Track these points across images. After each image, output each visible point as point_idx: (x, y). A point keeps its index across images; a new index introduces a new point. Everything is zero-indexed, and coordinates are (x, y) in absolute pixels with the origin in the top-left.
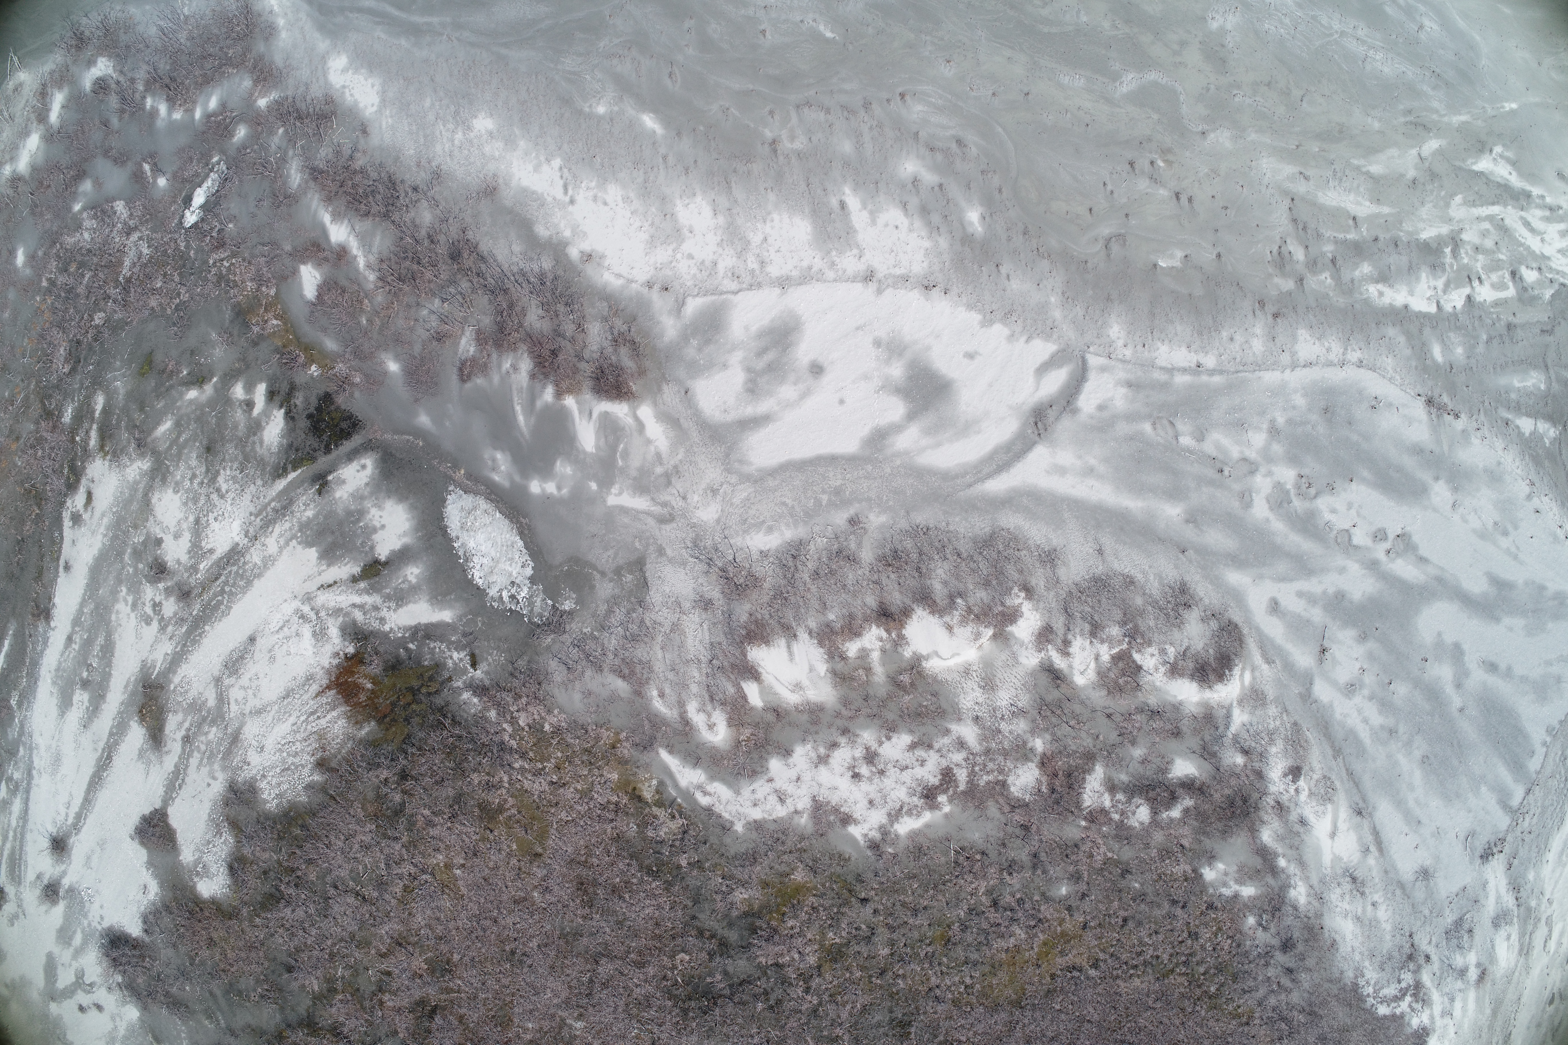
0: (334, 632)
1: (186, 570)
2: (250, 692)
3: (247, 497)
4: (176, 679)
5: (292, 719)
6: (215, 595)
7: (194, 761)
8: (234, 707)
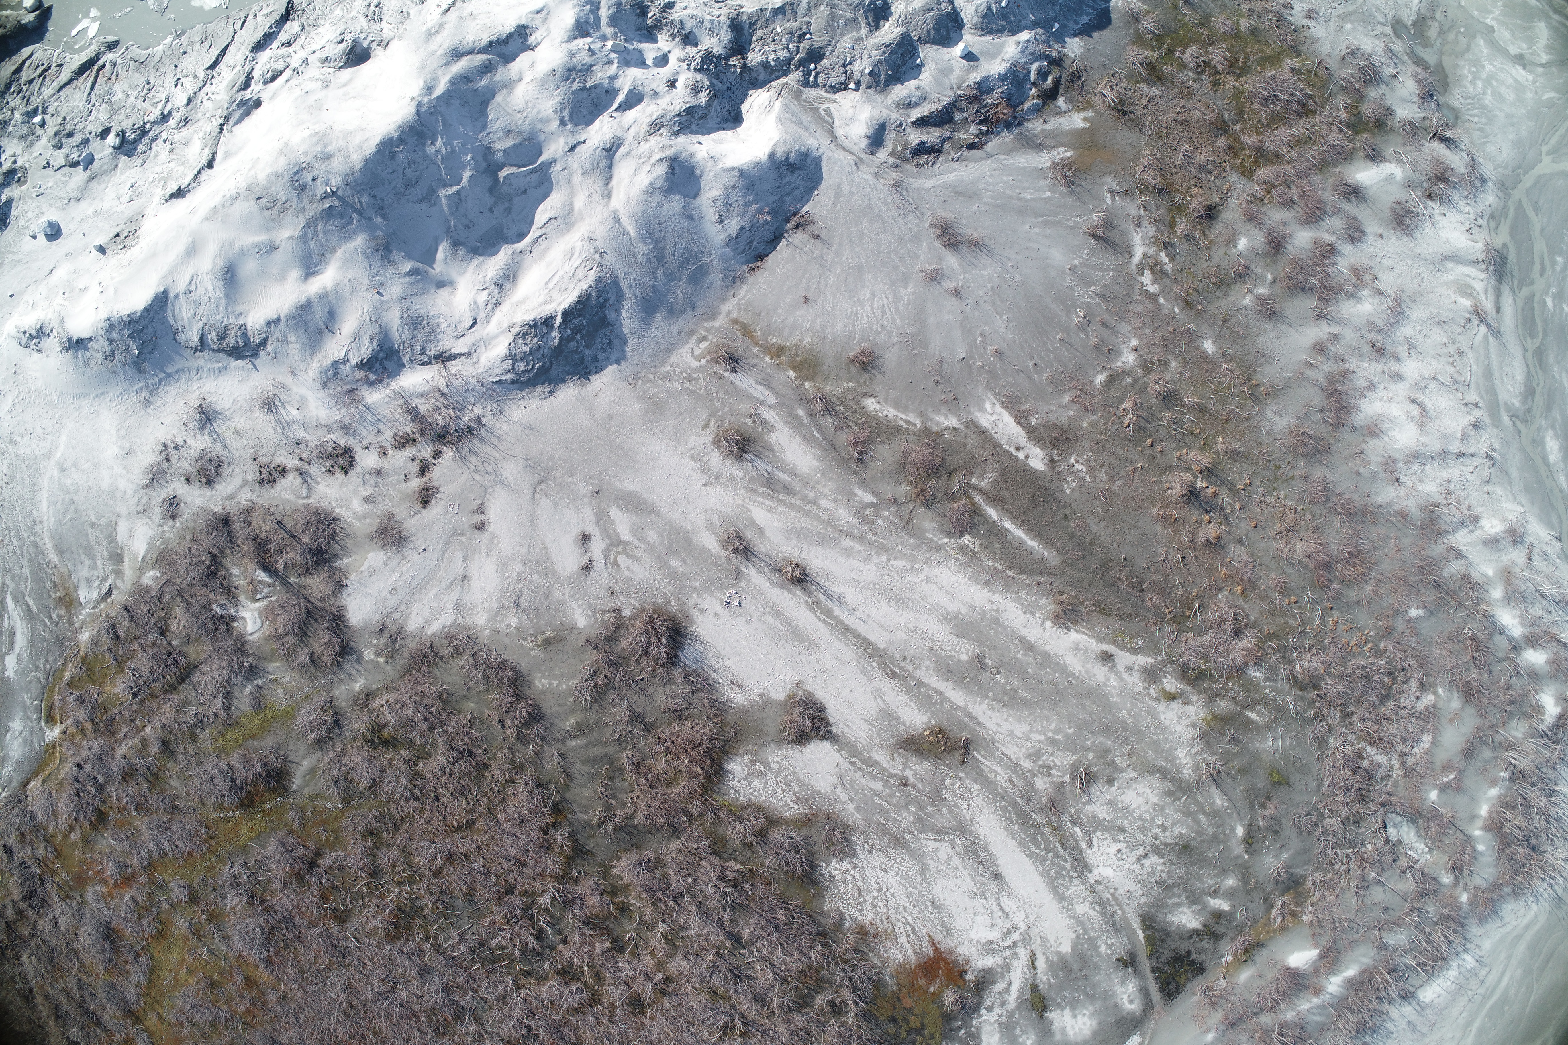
0: (989, 962)
1: (1077, 812)
2: (944, 867)
3: (1132, 886)
4: (968, 783)
5: (910, 907)
6: (1047, 841)
7: (879, 787)
8: (931, 846)
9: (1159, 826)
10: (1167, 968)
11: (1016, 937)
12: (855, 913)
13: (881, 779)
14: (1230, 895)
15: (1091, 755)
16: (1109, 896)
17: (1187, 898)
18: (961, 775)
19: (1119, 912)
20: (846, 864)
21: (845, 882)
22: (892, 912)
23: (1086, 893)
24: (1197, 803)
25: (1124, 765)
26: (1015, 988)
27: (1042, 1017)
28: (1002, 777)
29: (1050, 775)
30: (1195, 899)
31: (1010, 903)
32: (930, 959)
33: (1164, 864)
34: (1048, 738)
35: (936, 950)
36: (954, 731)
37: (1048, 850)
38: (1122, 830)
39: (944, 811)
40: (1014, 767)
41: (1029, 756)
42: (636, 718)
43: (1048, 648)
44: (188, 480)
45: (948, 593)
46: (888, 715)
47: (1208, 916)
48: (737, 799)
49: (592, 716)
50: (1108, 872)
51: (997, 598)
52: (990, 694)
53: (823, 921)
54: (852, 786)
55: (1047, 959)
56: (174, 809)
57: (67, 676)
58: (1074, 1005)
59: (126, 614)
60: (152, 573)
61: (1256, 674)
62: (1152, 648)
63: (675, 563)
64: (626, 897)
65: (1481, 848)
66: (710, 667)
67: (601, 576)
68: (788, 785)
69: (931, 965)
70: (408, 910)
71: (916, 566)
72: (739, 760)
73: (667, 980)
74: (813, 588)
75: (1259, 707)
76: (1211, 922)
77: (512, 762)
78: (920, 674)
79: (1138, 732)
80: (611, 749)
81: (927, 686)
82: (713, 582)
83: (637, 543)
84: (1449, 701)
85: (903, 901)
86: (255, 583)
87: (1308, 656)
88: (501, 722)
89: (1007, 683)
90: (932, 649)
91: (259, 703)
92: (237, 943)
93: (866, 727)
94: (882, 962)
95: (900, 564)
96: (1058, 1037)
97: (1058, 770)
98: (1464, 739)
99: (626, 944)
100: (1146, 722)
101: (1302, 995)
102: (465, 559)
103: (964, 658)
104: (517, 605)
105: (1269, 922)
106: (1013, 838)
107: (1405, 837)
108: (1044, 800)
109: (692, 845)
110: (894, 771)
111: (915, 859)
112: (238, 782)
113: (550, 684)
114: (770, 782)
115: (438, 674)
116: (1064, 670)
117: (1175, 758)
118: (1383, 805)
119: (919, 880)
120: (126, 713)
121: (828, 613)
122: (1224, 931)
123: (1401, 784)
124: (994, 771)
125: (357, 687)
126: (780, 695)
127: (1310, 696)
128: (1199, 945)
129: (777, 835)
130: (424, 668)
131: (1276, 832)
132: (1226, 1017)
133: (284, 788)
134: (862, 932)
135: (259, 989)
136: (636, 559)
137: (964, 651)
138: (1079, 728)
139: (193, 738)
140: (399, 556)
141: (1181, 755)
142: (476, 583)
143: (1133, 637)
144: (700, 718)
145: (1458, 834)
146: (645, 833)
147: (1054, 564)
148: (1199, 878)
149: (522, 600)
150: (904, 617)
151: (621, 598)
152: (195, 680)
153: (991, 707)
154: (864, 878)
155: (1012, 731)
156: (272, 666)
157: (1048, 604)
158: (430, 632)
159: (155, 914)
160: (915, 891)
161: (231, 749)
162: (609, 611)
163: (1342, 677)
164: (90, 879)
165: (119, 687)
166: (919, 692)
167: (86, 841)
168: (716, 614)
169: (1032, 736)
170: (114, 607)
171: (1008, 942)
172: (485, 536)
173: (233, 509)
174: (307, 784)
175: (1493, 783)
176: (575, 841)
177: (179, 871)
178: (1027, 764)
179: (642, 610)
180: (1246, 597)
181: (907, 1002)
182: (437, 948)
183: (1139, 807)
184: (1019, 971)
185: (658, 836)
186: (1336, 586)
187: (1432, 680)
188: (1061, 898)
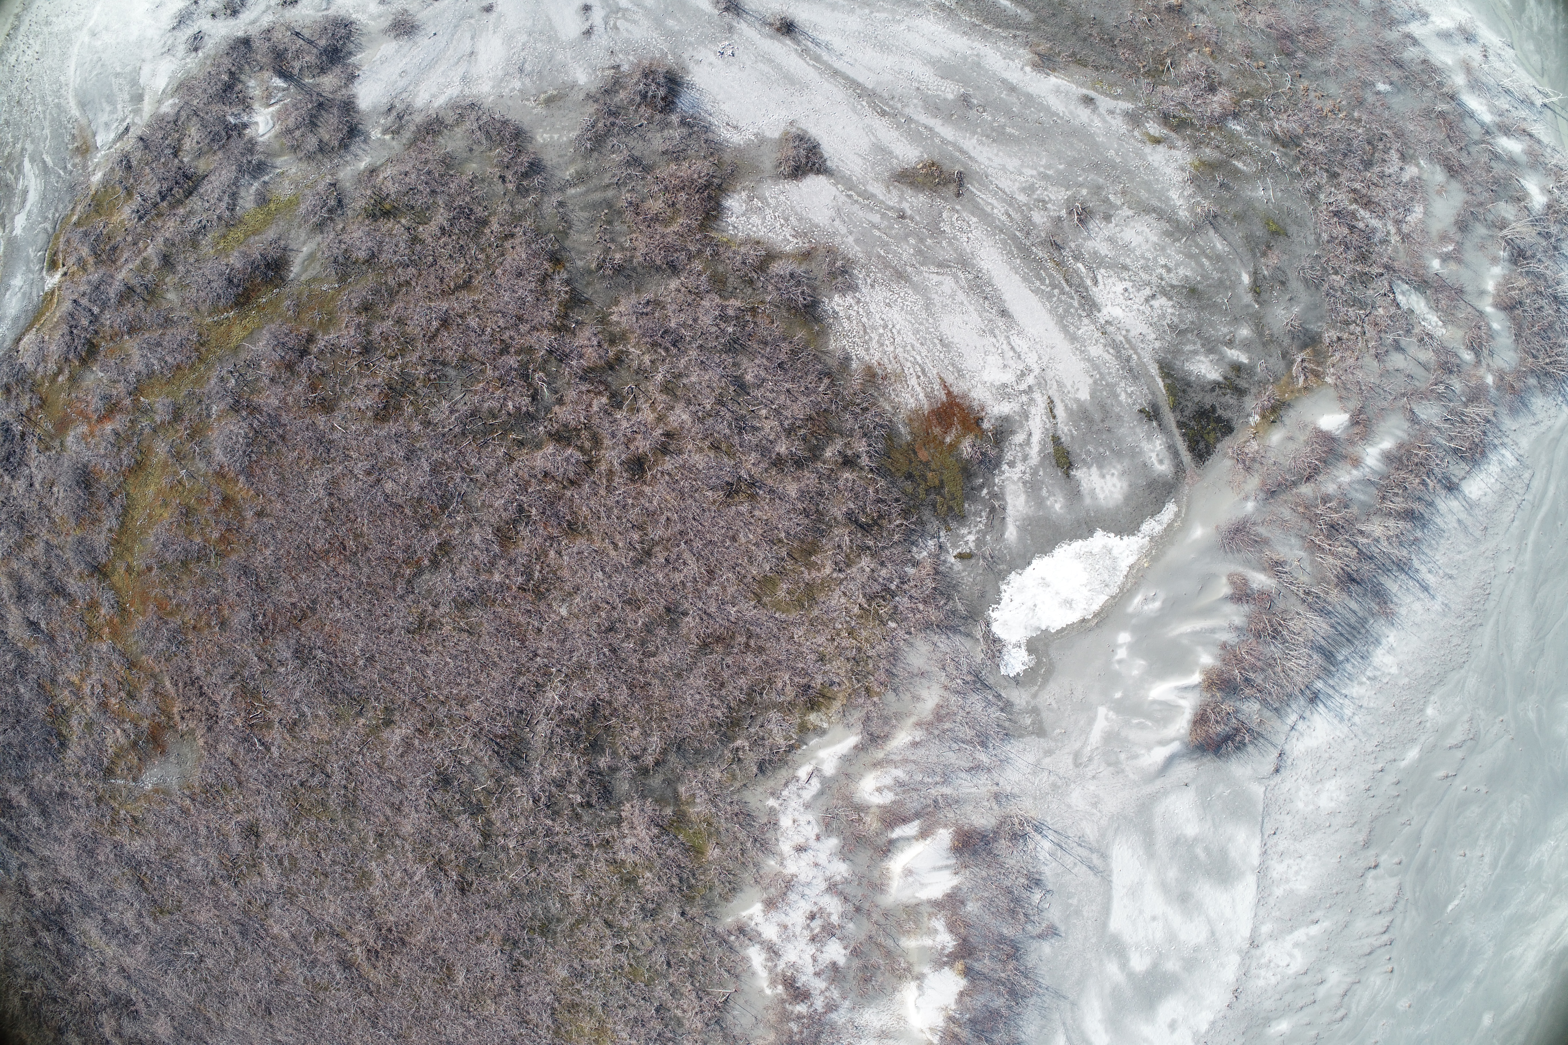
0: (1005, 408)
1: (1078, 247)
3: (1144, 328)
4: (966, 214)
6: (1050, 276)
8: (934, 279)
9: (1162, 266)
10: (1193, 423)
11: (1030, 380)
12: (862, 353)
13: (877, 212)
14: (1246, 346)
15: (1084, 192)
16: (1122, 338)
17: (1203, 345)
18: (958, 207)
19: (1135, 357)
20: (849, 300)
21: (849, 318)
22: (899, 350)
23: (1097, 334)
24: (1197, 245)
25: (1119, 203)
26: (1036, 439)
27: (1068, 476)
28: (999, 210)
29: (1046, 209)
30: (1211, 347)
31: (1020, 342)
32: (943, 404)
33: (1173, 306)
34: (1040, 173)
35: (949, 394)
36: (947, 165)
37: (1054, 286)
38: (1125, 268)
39: (944, 243)
40: (1010, 200)
41: (1023, 190)
42: (634, 161)
43: (1030, 90)
44: (213, 16)
45: (929, 40)
46: (881, 150)
47: (1228, 368)
48: (736, 235)
49: (592, 164)
50: (1117, 312)
51: (976, 44)
52: (979, 130)
53: (829, 361)
54: (851, 219)
55: (1066, 406)
56: (168, 322)
57: (75, 218)
58: (1100, 462)
59: (141, 144)
60: (171, 101)
61: (1236, 127)
62: (1133, 96)
63: (670, 23)
64: (624, 345)
65: (1496, 326)
66: (706, 111)
67: (602, 40)
68: (787, 220)
69: (945, 411)
70: (398, 387)
71: (898, 18)
72: (736, 196)
73: (668, 435)
74: (801, 38)
75: (1244, 158)
76: (1232, 375)
77: (512, 214)
78: (909, 111)
79: (1129, 172)
80: (610, 193)
81: (917, 122)
82: (707, 37)
83: (635, 8)
84: (1433, 173)
85: (910, 338)
86: (271, 89)
87: (1285, 117)
88: (503, 178)
89: (994, 120)
90: (918, 89)
91: (263, 200)
92: (219, 455)
93: (860, 161)
94: (893, 407)
95: (882, 15)
96: (1088, 501)
97: (1054, 205)
98: (1455, 212)
99: (624, 398)
100: (1133, 163)
101: (1340, 465)
102: (473, 38)
103: (950, 96)
104: (521, 70)
105: (1293, 379)
106: (1016, 273)
107: (1416, 307)
108: (1043, 234)
109: (691, 282)
110: (891, 204)
111: (918, 293)
112: (235, 281)
113: (551, 138)
114: (768, 217)
115: (443, 141)
116: (1047, 109)
117: (1168, 199)
118: (1387, 267)
119: (925, 316)
120: (129, 239)
121: (817, 59)
122: (1247, 386)
123: (1401, 249)
124: (990, 204)
125: (362, 165)
126: (774, 133)
127: (1293, 153)
128: (1223, 400)
129: (777, 268)
130: (429, 138)
131: (1283, 283)
132: (1264, 484)
133: (281, 278)
134: (871, 375)
135: (236, 507)
136: (635, 22)
137: (950, 91)
138: (1070, 165)
139: (195, 244)
140: (411, 43)
141: (1175, 197)
142: (482, 57)
143: (1111, 85)
144: (698, 157)
145: (1470, 309)
146: (644, 275)
147: (1027, 20)
148: (1212, 324)
149: (526, 66)
150: (889, 61)
151: (620, 56)
152: (201, 191)
153: (981, 143)
154: (869, 314)
155: (1004, 166)
156: (279, 161)
157: (1025, 54)
158: (436, 105)
159: (135, 443)
160: (921, 327)
161: (232, 249)
162: (609, 68)
163: (1323, 138)
164: (72, 421)
165: (125, 214)
166: (909, 128)
167: (73, 379)
168: (711, 64)
169: (1024, 170)
170: (129, 143)
171: (1023, 386)
172: (493, 16)
173: (254, 31)
174: (305, 269)
175: (1495, 260)
176: (573, 290)
177: (166, 389)
178: (1022, 198)
179: (638, 65)
180: (1214, 58)
181: (923, 455)
182: (427, 423)
183: (1140, 246)
184: (1038, 419)
185: (658, 277)
186: (1300, 54)
187: (1411, 152)
188: (1073, 338)
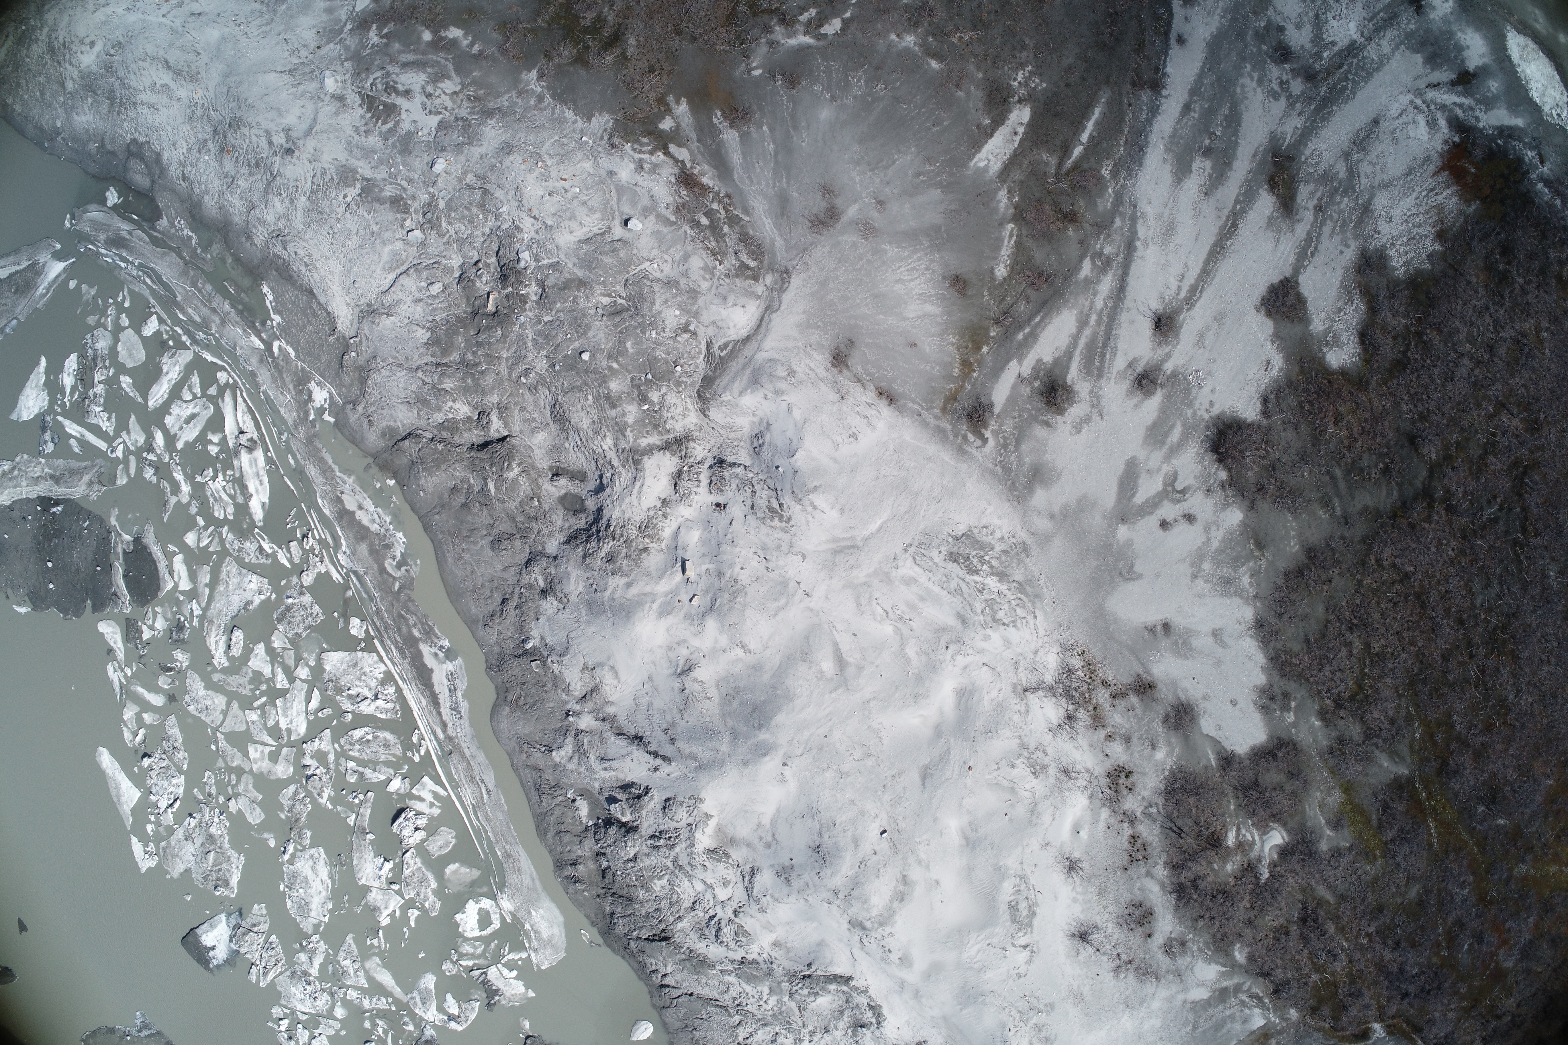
0: (1442, 123)
1: (1311, 56)
2: (1378, 167)
4: (1308, 152)
5: (1415, 194)
6: (1340, 80)
7: (1327, 230)
8: (1364, 181)
11: (1418, 102)
12: (1428, 241)
13: (1320, 228)
15: (1264, 47)
16: (1370, 24)
18: (1303, 158)
19: (1380, 15)
20: (1392, 253)
21: (1406, 253)
22: (1422, 210)
25: (1265, 18)
26: (1457, 100)
27: (1474, 75)
28: (1297, 123)
29: (1287, 81)
31: (1393, 109)
32: (1450, 174)
35: (1442, 169)
36: (1269, 168)
37: (1346, 79)
38: (1317, 17)
39: (1334, 171)
40: (1287, 113)
41: (1276, 100)
43: (1185, 91)
44: (1149, 936)
46: (1268, 227)
48: (1359, 354)
49: (1314, 495)
50: (1352, 26)
51: (1152, 140)
52: (1233, 139)
53: (1439, 269)
55: (1429, 73)
58: (1459, 48)
60: (1236, 954)
63: (1175, 436)
67: (1195, 504)
68: (1340, 310)
69: (1455, 173)
71: (1139, 214)
72: (1328, 357)
74: (1175, 307)
78: (1229, 202)
79: (1236, 8)
81: (1238, 194)
82: (1185, 398)
85: (1411, 200)
89: (1221, 125)
90: (1206, 194)
91: (1341, 820)
93: (1281, 246)
94: (1460, 215)
95: (1140, 229)
96: (1488, 61)
97: (1282, 74)
102: (1198, 637)
103: (1207, 164)
104: (1231, 580)
106: (1343, 109)
108: (1308, 85)
111: (1376, 193)
113: (1293, 538)
114: (1340, 327)
116: (1200, 76)
119: (1392, 188)
124: (1294, 130)
125: (1317, 725)
126: (1269, 325)
133: (1407, 782)
134: (1442, 234)
137: (1202, 165)
138: (1244, 59)
147: (1110, 93)
149: (1227, 576)
150: (1185, 221)
151: (1211, 482)
153: (1243, 138)
157: (1146, 95)
158: (1264, 661)
160: (1401, 191)
162: (1225, 492)
166: (1244, 202)
168: (1212, 391)
169: (1259, 99)
170: (1266, 990)
171: (1424, 107)
172: (1175, 621)
173: (1171, 883)
174: (1402, 759)
178: (1283, 102)
181: (1486, 190)
184: (1444, 97)
188: (1381, 65)
